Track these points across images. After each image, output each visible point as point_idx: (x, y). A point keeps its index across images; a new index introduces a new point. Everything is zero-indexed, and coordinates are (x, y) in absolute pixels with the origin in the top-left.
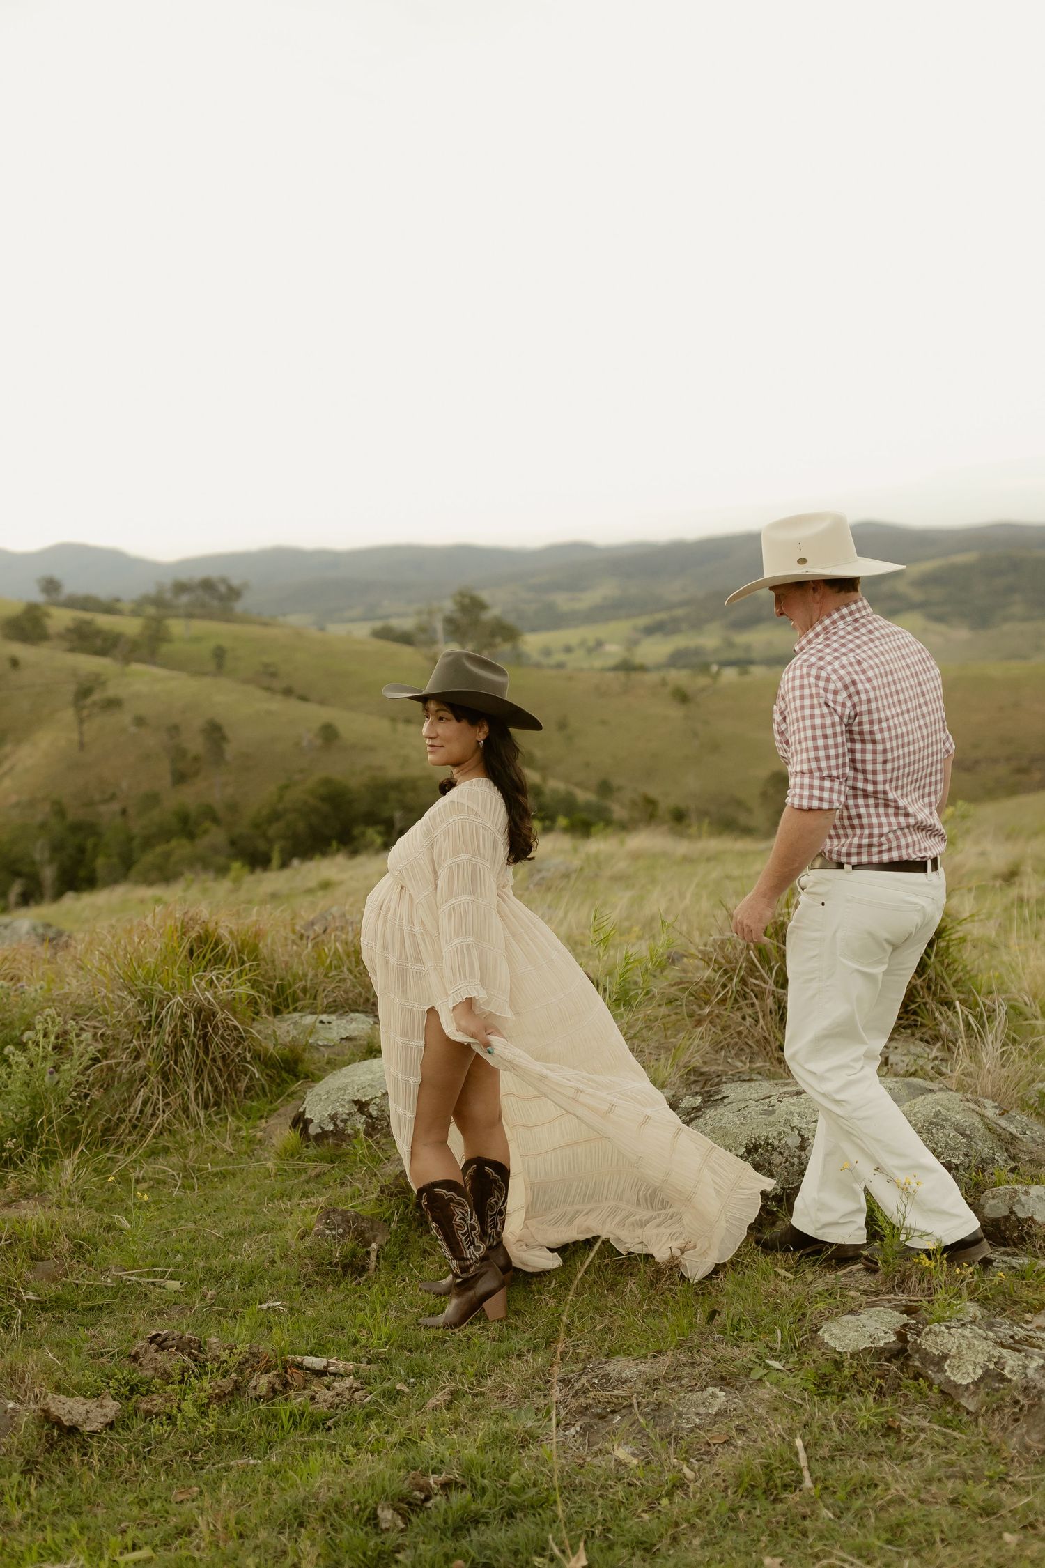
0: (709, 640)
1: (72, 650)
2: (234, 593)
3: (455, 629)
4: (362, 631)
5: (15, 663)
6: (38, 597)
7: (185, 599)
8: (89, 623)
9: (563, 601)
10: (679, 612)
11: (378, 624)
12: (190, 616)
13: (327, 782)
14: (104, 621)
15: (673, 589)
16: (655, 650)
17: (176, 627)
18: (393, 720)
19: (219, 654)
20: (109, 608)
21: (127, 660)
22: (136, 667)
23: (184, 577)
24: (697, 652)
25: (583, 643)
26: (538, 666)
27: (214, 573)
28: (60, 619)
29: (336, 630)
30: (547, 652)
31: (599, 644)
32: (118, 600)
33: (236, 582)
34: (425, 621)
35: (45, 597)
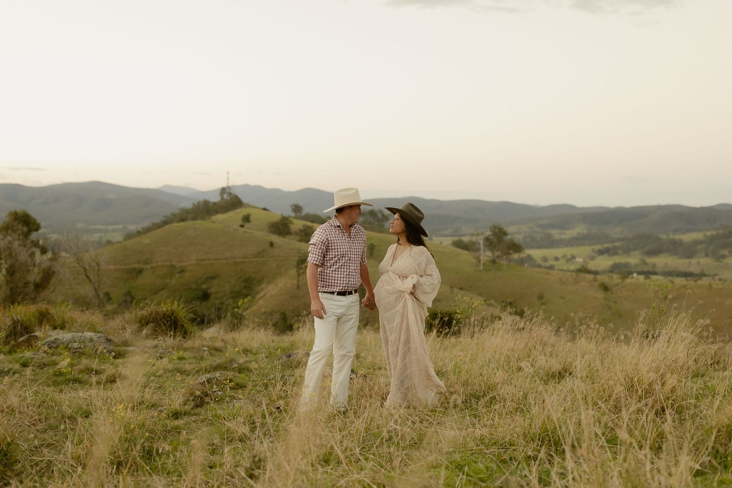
0: (633, 260)
1: (300, 241)
2: (385, 218)
3: (490, 244)
4: (448, 242)
5: (272, 244)
6: (289, 213)
9: (556, 234)
10: (618, 244)
11: (456, 239)
15: (616, 232)
16: (604, 263)
18: (452, 287)
19: (372, 247)
24: (626, 265)
25: (564, 256)
26: (540, 266)
28: (297, 225)
29: (436, 240)
30: (545, 259)
31: (573, 257)
34: (474, 239)
35: (293, 214)
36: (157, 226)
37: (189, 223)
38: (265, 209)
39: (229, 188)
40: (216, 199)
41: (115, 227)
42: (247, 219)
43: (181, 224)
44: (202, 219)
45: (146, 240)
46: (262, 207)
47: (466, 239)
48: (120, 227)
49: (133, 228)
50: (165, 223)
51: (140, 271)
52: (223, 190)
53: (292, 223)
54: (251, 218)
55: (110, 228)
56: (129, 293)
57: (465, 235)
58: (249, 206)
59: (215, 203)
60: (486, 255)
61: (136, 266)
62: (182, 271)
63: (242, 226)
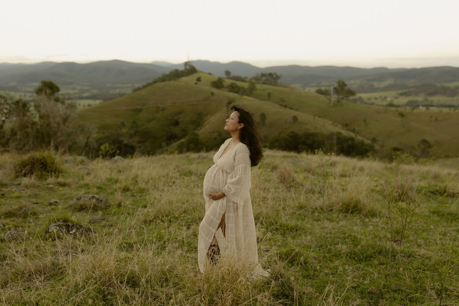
0: (420, 98)
1: (229, 91)
2: (278, 77)
3: (336, 91)
4: (313, 90)
5: (212, 94)
6: (223, 75)
7: (264, 78)
8: (235, 84)
9: (376, 84)
10: (411, 89)
11: (318, 88)
12: (264, 83)
13: (293, 132)
14: (239, 83)
15: (411, 82)
16: (403, 100)
17: (258, 86)
18: (314, 116)
19: (269, 94)
20: (243, 80)
21: (242, 95)
22: (245, 97)
23: (264, 72)
24: (416, 102)
25: (380, 97)
26: (366, 103)
27: (273, 72)
28: (228, 82)
29: (307, 89)
30: (369, 99)
31: (386, 97)
32: (246, 78)
33: (278, 74)
34: (328, 88)
35: (225, 76)
36: (149, 84)
37: (167, 83)
38: (210, 74)
39: (189, 62)
40: (182, 68)
41: (128, 85)
42: (199, 80)
43: (162, 83)
44: (174, 80)
45: (143, 92)
46: (208, 72)
47: (323, 88)
48: (130, 85)
49: (137, 85)
50: (155, 82)
51: (140, 110)
52: (186, 64)
53: (224, 81)
54: (202, 79)
55: (125, 86)
56: (134, 122)
57: (323, 86)
58: (201, 72)
59: (182, 71)
60: (334, 97)
61: (138, 107)
62: (163, 110)
63: (196, 84)
